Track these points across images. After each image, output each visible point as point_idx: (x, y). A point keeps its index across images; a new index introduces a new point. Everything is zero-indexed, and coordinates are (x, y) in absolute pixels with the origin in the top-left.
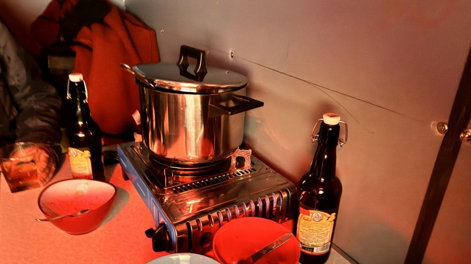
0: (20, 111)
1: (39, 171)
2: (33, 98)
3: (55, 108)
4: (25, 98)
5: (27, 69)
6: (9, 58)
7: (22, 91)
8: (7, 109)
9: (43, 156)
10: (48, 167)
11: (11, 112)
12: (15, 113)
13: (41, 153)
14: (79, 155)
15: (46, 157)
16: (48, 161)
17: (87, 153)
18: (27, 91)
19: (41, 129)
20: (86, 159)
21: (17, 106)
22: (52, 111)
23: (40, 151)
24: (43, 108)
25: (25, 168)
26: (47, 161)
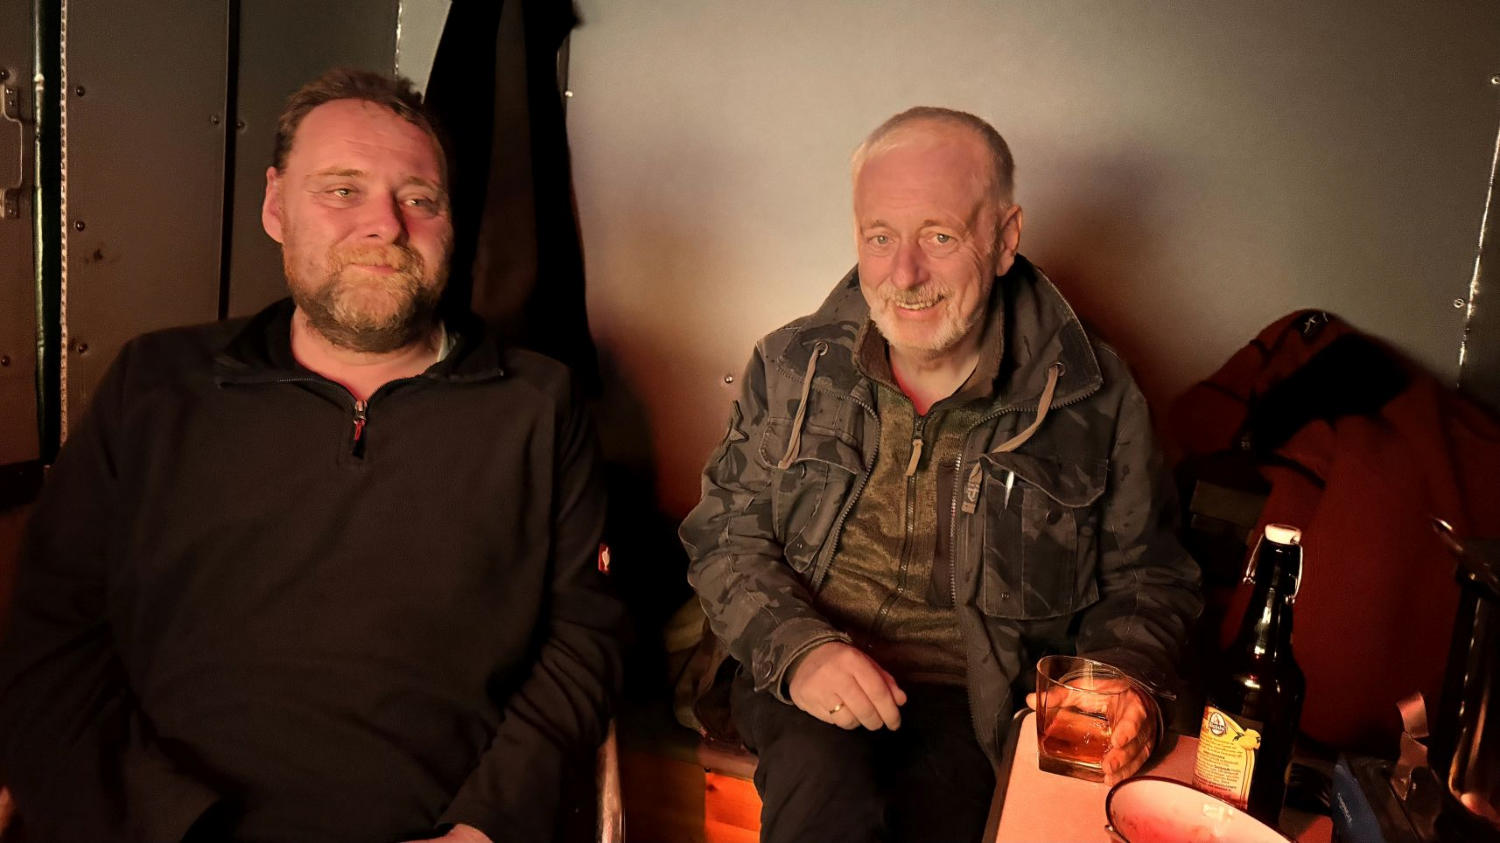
0: (1103, 596)
1: (1114, 742)
2: (1139, 575)
3: (1183, 615)
4: (1123, 569)
5: (1154, 504)
6: (1126, 470)
7: (1126, 550)
8: (1082, 581)
9: (1134, 710)
10: (1135, 739)
11: (1087, 590)
12: (1094, 597)
13: (1131, 701)
14: (1231, 734)
15: (1140, 714)
16: (1143, 725)
17: (1252, 737)
18: (1136, 553)
19: (1142, 649)
20: (1244, 752)
21: (1102, 584)
22: (1176, 618)
23: (1130, 694)
24: (1155, 604)
25: (1085, 725)
26: (1139, 725)
